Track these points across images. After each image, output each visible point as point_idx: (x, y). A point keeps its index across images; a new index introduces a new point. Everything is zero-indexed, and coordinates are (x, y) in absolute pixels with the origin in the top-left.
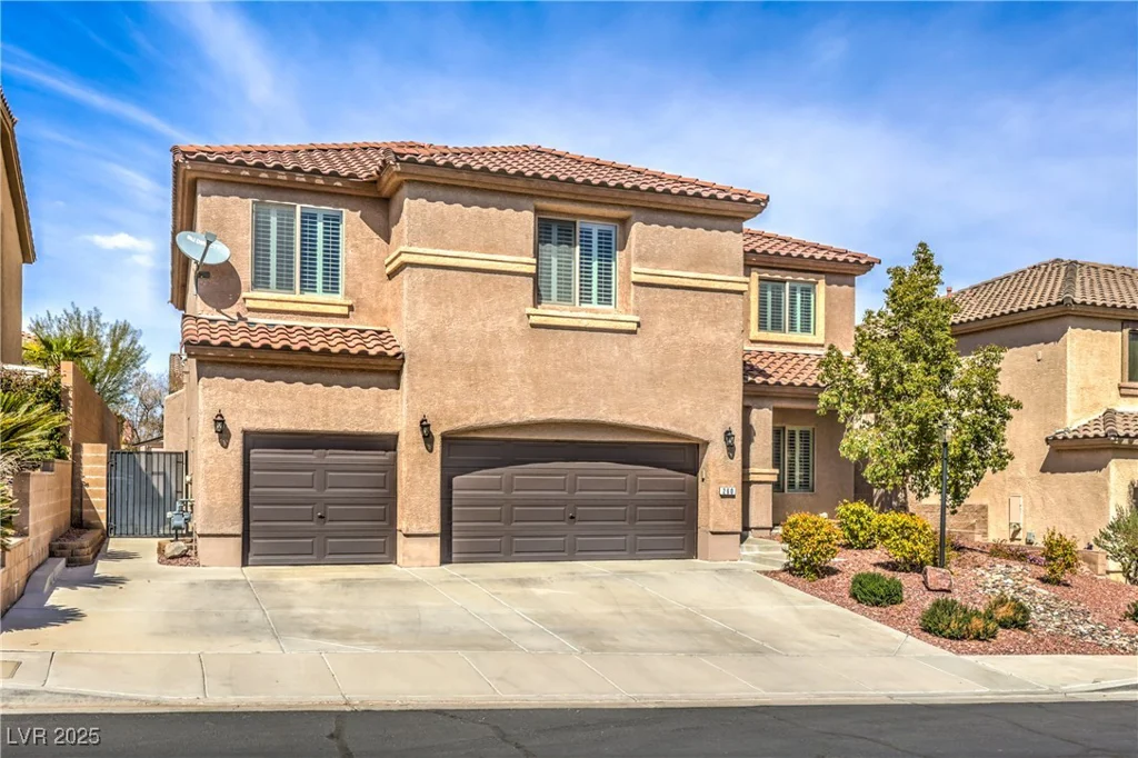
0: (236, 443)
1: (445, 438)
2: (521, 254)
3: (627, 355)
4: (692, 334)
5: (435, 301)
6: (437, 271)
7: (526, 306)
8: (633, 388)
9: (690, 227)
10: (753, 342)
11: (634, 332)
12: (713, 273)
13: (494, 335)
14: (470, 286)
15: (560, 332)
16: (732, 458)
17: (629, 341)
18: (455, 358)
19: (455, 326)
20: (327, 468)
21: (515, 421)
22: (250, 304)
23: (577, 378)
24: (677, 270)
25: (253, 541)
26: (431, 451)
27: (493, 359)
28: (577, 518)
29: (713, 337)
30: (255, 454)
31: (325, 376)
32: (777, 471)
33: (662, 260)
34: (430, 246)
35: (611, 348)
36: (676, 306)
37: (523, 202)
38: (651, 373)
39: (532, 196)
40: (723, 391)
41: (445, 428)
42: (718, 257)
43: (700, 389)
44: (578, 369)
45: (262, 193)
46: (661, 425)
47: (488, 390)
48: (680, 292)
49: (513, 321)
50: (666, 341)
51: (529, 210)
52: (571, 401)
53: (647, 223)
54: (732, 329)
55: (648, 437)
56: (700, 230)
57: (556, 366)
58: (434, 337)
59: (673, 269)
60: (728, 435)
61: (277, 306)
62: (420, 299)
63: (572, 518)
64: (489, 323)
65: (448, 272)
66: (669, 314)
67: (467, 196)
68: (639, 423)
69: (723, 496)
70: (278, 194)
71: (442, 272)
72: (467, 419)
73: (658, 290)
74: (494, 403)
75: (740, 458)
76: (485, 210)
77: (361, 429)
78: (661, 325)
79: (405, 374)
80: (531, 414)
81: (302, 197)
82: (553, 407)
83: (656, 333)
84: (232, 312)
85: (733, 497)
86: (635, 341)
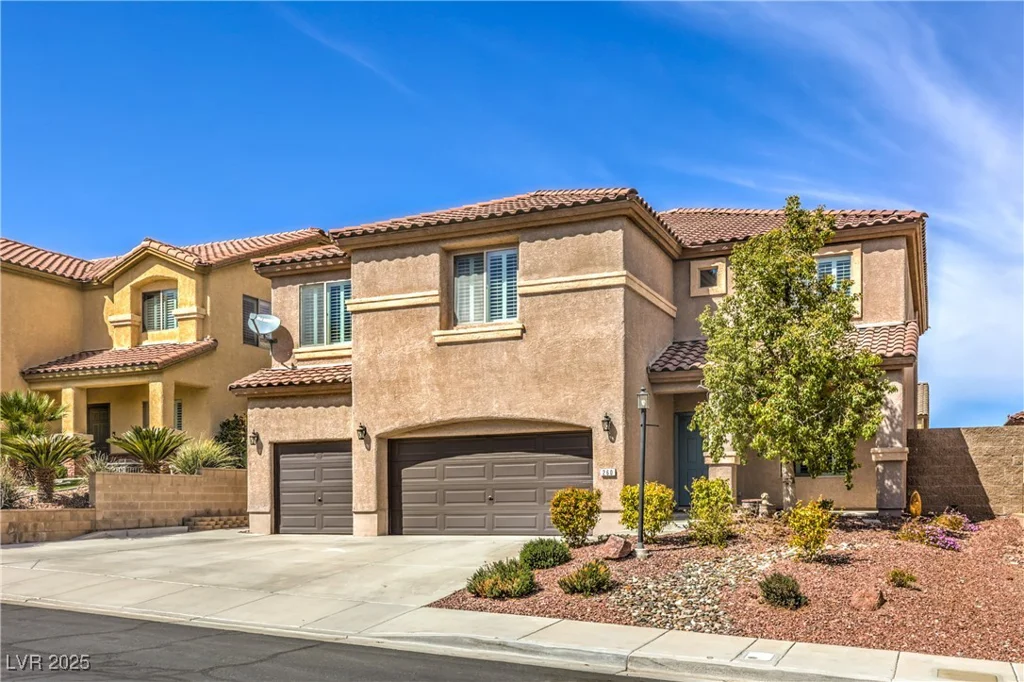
0: (267, 450)
1: (379, 438)
2: (430, 288)
3: (515, 359)
4: (572, 332)
5: (371, 336)
6: (371, 313)
7: (433, 330)
8: (520, 386)
9: (571, 236)
11: (520, 338)
12: (592, 273)
13: (412, 356)
14: (394, 321)
15: (460, 347)
16: (613, 442)
17: (516, 346)
18: (384, 378)
19: (384, 355)
20: (322, 466)
21: (427, 422)
22: (298, 356)
23: (473, 383)
24: (559, 276)
25: (283, 518)
26: (369, 450)
27: (410, 374)
28: (495, 499)
29: (592, 332)
30: (283, 459)
31: (314, 401)
33: (546, 270)
34: (368, 296)
35: (500, 355)
36: (557, 310)
37: (430, 247)
38: (536, 371)
39: (437, 241)
40: (603, 380)
41: (379, 430)
42: (597, 257)
43: (581, 381)
44: (475, 376)
45: (304, 279)
46: (545, 416)
47: (408, 400)
48: (561, 296)
49: (425, 343)
50: (549, 341)
51: (435, 252)
52: (469, 402)
53: (531, 241)
54: (612, 321)
55: (546, 427)
56: (580, 236)
57: (457, 375)
58: (370, 364)
59: (554, 276)
60: (608, 420)
61: (312, 355)
62: (361, 337)
63: (491, 499)
64: (407, 348)
65: (379, 313)
66: (551, 318)
67: (390, 252)
68: (527, 416)
69: (604, 477)
70: (313, 278)
71: (375, 314)
72: (393, 423)
73: (541, 297)
74: (412, 410)
75: (622, 441)
76: (403, 261)
77: (335, 437)
78: (544, 329)
79: (353, 394)
80: (439, 416)
81: (327, 276)
82: (455, 408)
83: (540, 336)
84: (288, 363)
85: (615, 477)
86: (521, 345)
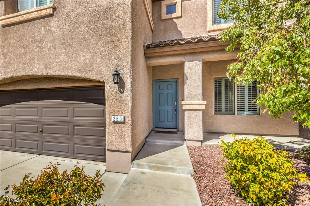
3: (49, 31)
8: (52, 52)
10: (209, 32)
11: (52, 15)
16: (122, 93)
17: (50, 22)
23: (23, 51)
28: (44, 132)
32: (205, 102)
35: (40, 30)
38: (63, 39)
40: (114, 42)
43: (96, 44)
44: (24, 46)
50: (73, 15)
52: (21, 65)
55: (73, 82)
57: (13, 46)
60: (117, 75)
63: (41, 131)
68: (57, 73)
69: (115, 123)
75: (129, 92)
82: (12, 69)
83: (66, 11)
85: (124, 123)
86: (53, 21)
